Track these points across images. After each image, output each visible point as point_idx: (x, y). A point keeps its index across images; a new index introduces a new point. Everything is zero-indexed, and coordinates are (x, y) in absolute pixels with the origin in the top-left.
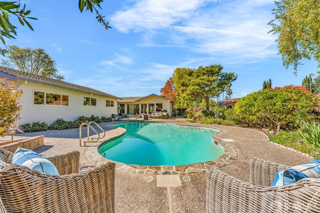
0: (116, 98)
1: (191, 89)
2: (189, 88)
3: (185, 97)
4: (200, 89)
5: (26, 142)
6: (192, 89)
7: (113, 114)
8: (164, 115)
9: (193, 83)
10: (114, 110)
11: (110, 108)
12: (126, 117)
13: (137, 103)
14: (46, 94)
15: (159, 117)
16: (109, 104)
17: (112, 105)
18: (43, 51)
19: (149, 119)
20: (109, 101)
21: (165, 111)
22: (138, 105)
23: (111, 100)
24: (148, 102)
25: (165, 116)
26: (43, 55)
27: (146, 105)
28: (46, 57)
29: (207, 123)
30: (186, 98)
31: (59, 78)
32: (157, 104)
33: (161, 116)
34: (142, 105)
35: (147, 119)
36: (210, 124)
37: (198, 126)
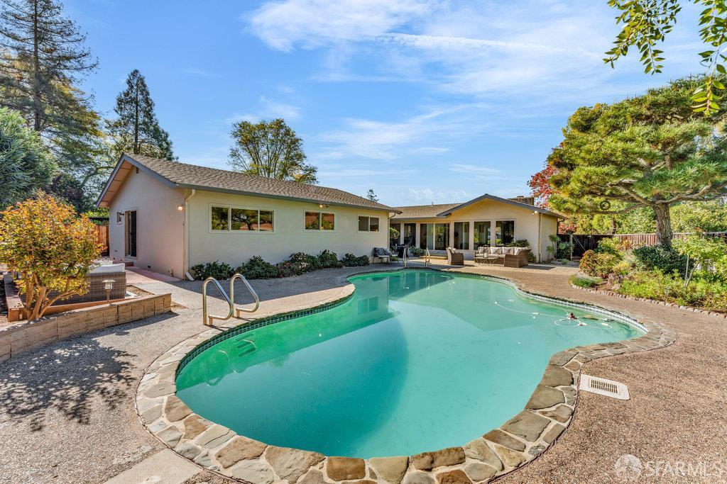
0: (386, 210)
1: (582, 178)
2: (576, 173)
3: (565, 202)
4: (614, 173)
5: (122, 305)
6: (586, 177)
7: (375, 249)
8: (513, 256)
9: (588, 157)
10: (380, 239)
11: (368, 234)
12: (416, 255)
13: (444, 220)
14: (230, 211)
15: (498, 261)
16: (369, 225)
17: (375, 228)
18: (282, 124)
19: (466, 262)
20: (367, 218)
21: (523, 243)
22: (447, 226)
23: (370, 215)
24: (472, 218)
25: (516, 257)
26: (282, 131)
27: (467, 224)
28: (288, 132)
29: (640, 296)
30: (568, 205)
31: (308, 172)
32: (498, 223)
33: (504, 256)
34: (457, 225)
35: (461, 264)
36: (651, 298)
37: (583, 303)
